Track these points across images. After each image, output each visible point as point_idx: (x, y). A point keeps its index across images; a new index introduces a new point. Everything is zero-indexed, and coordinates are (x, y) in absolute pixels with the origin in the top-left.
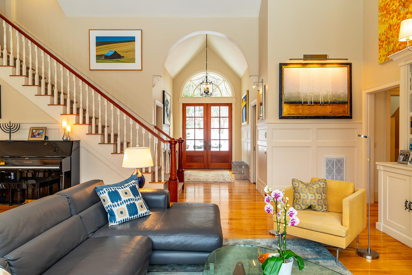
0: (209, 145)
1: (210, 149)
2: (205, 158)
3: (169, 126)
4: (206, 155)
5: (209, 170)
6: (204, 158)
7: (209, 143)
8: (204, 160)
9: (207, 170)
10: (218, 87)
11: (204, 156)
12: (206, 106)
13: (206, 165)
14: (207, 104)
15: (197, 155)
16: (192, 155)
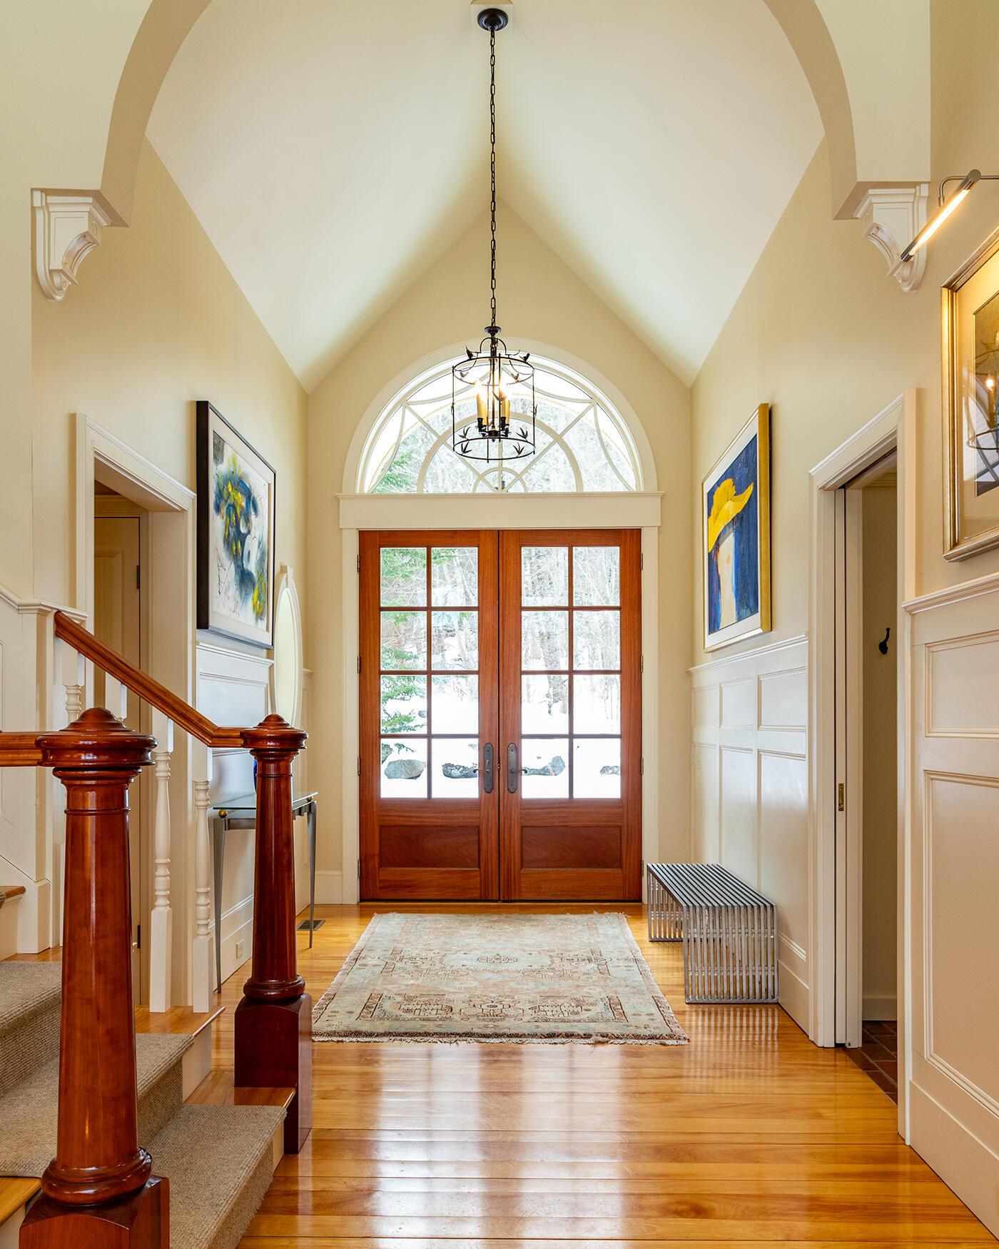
0: (512, 766)
1: (515, 788)
2: (489, 842)
3: (270, 651)
4: (495, 827)
5: (510, 911)
6: (483, 837)
7: (512, 754)
8: (483, 853)
9: (499, 907)
10: (558, 439)
11: (483, 829)
12: (490, 548)
13: (495, 878)
14: (499, 534)
15: (440, 822)
16: (414, 822)
